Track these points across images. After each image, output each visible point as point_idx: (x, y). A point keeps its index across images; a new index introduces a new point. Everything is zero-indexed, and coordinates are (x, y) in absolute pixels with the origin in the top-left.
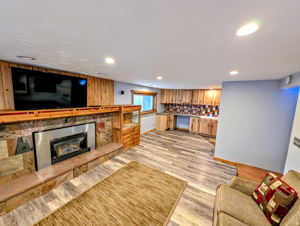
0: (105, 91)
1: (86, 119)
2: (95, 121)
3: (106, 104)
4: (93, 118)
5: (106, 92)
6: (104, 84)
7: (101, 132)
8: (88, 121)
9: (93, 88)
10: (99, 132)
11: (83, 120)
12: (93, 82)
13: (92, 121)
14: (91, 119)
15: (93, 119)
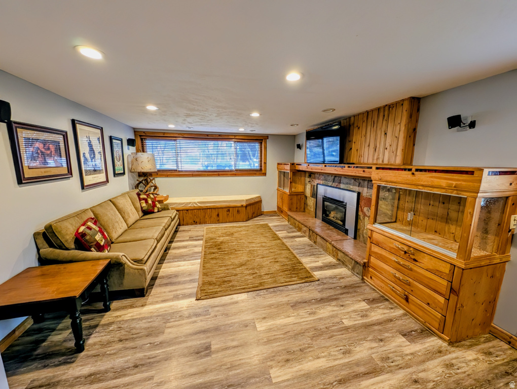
0: (383, 133)
1: (350, 184)
2: (361, 191)
3: (383, 161)
4: (358, 184)
5: (385, 134)
6: (383, 118)
7: (367, 216)
8: (351, 187)
9: (364, 132)
10: (365, 215)
11: (347, 184)
12: (365, 121)
13: (357, 189)
14: (356, 186)
15: (359, 186)
